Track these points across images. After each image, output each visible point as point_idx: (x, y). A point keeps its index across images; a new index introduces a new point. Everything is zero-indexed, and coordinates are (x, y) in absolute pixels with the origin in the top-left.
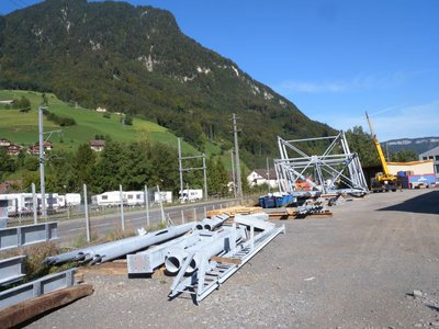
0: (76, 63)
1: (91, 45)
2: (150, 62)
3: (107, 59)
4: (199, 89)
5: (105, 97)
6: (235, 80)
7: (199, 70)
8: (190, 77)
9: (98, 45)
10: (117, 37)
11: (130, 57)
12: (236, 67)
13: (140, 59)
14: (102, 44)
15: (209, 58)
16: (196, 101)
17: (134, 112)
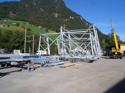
0: (36, 14)
1: (40, 9)
2: (56, 15)
3: (44, 13)
4: (70, 23)
5: (42, 24)
6: (81, 21)
7: (71, 17)
8: (68, 19)
9: (42, 10)
10: (48, 7)
11: (51, 13)
12: (81, 17)
13: (54, 14)
14: (43, 9)
15: (74, 14)
16: (69, 26)
17: (50, 28)
